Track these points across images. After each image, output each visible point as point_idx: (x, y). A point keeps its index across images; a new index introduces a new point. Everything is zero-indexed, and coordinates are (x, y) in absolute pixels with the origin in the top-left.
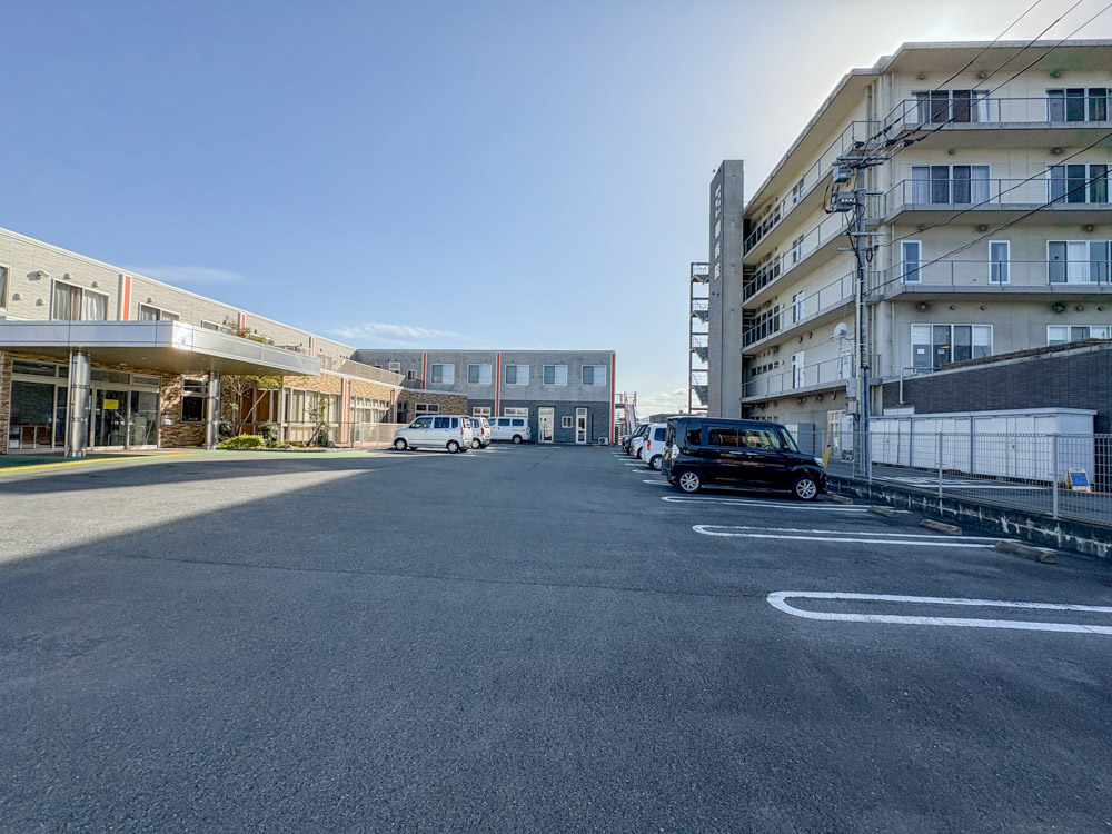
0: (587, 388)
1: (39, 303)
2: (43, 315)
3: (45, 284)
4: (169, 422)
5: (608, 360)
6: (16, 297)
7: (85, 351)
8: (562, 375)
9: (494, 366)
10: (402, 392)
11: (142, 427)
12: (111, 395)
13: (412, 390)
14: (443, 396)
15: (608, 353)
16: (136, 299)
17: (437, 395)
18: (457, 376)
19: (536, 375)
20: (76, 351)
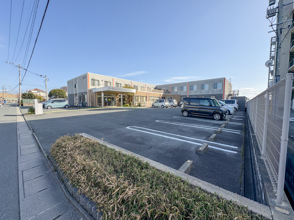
0: (215, 90)
1: (103, 85)
2: (103, 86)
3: (103, 81)
4: (117, 102)
5: (223, 81)
6: (100, 84)
7: (103, 92)
8: (207, 87)
9: (187, 86)
10: (163, 95)
11: (114, 103)
12: (109, 98)
13: (166, 94)
14: (174, 95)
15: (223, 78)
16: (115, 82)
17: (172, 95)
18: (178, 90)
19: (199, 87)
20: (102, 92)
